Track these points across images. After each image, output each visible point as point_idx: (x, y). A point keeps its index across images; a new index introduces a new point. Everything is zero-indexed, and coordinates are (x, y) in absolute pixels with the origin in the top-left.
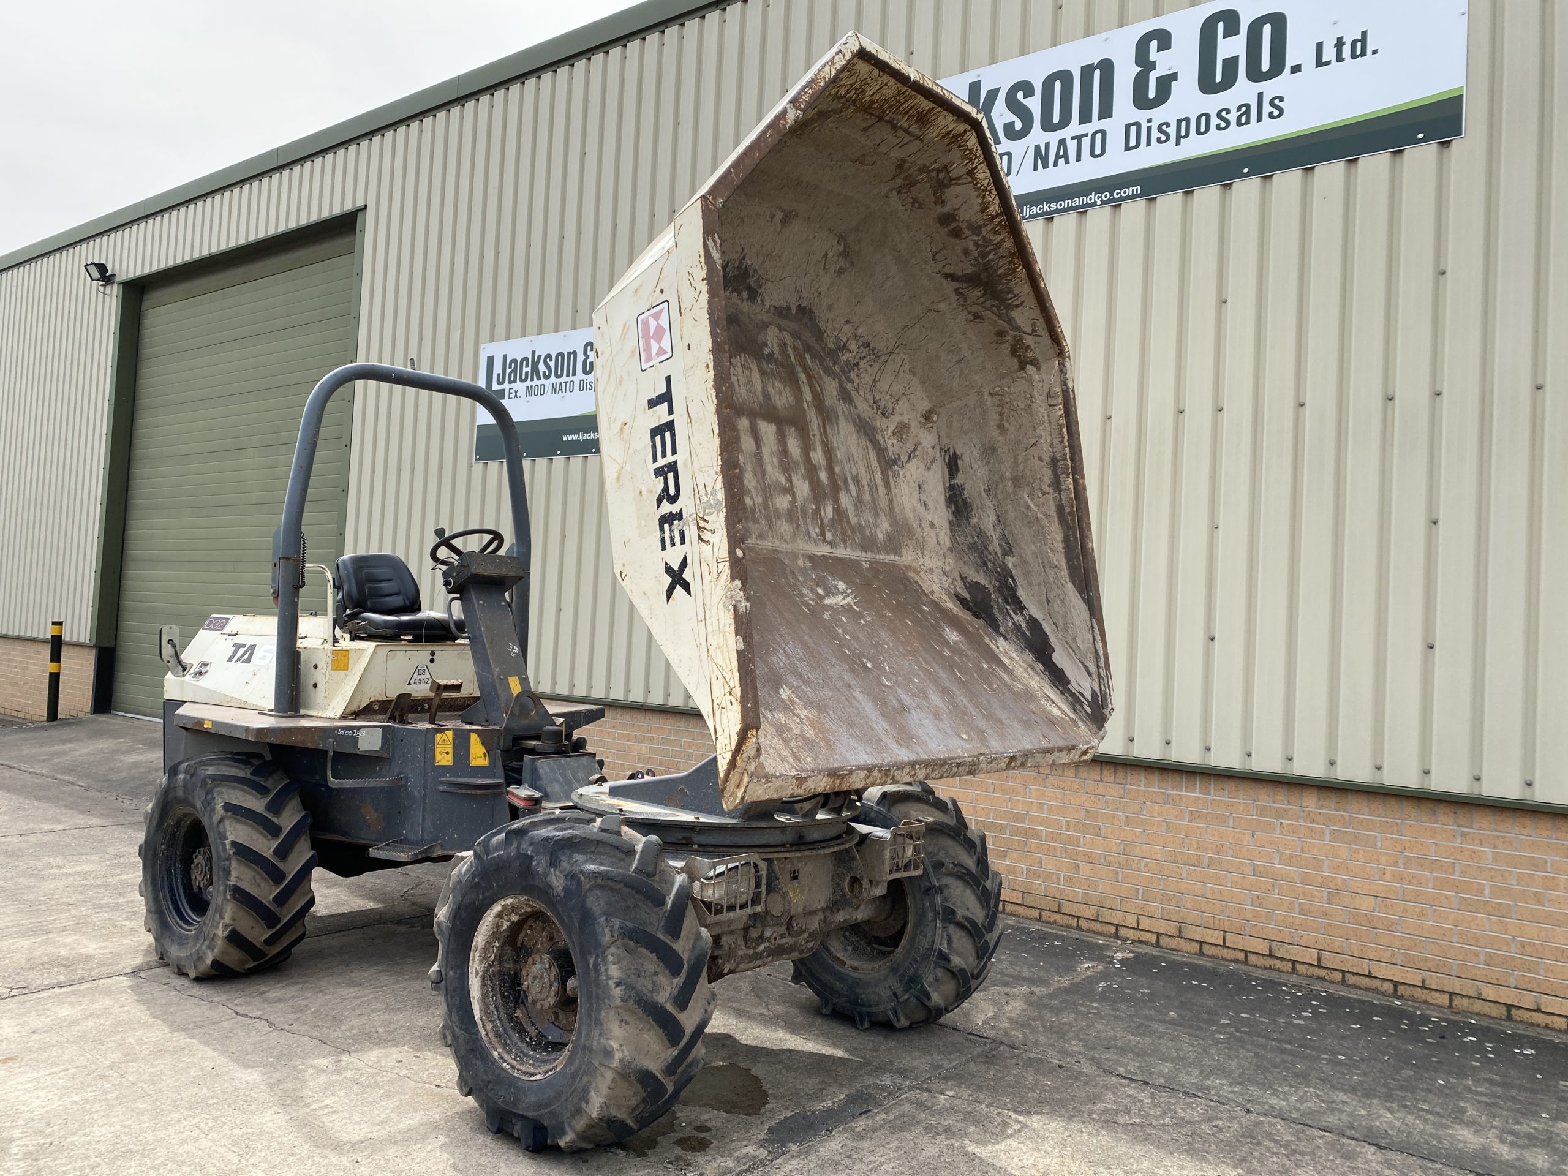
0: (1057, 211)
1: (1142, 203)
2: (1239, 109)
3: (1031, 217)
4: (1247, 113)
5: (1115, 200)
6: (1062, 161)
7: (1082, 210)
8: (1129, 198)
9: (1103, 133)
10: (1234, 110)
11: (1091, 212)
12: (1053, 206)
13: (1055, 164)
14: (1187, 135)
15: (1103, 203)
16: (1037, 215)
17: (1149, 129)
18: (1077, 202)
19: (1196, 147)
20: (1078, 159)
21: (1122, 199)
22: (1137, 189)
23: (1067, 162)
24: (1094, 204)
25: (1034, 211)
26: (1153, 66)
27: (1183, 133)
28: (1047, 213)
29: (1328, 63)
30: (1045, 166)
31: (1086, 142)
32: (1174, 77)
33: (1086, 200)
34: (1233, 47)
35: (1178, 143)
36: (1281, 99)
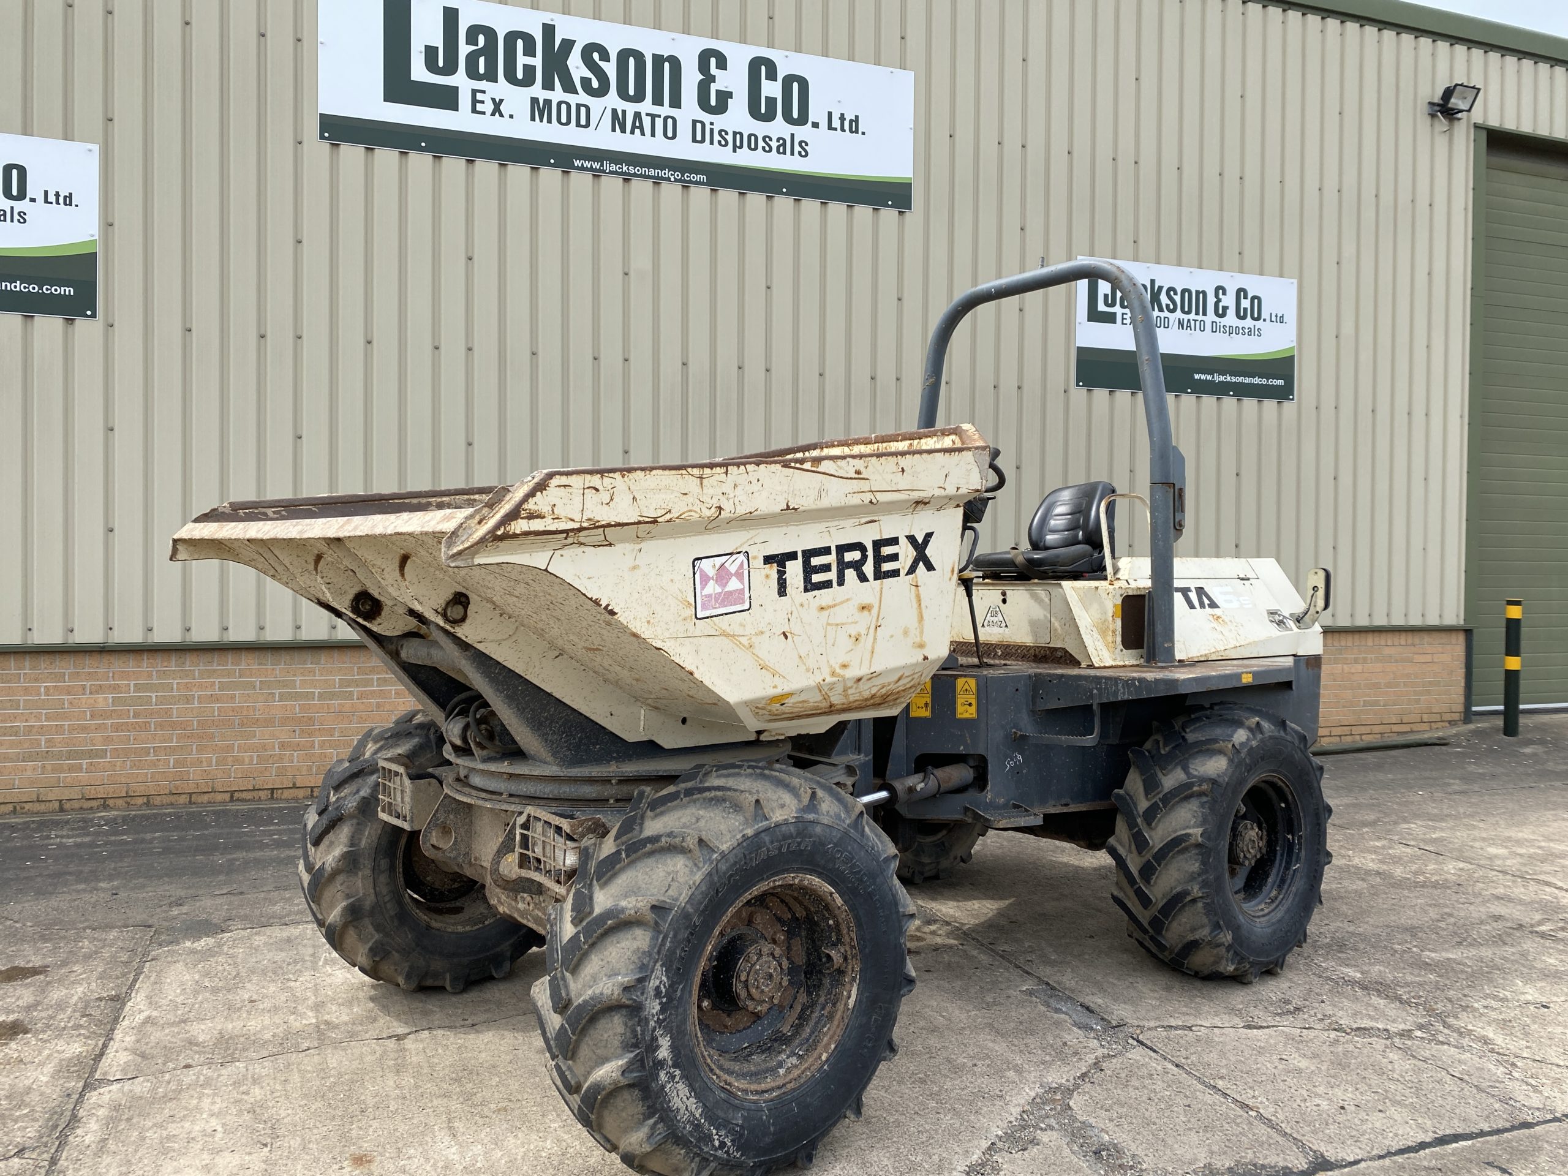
0: (635, 175)
1: (706, 191)
2: (778, 140)
3: (611, 172)
4: (784, 145)
5: (685, 181)
6: (637, 131)
7: (657, 181)
8: (696, 183)
9: (674, 121)
10: (774, 139)
11: (664, 185)
12: (632, 170)
13: (632, 132)
14: (741, 147)
15: (676, 180)
16: (616, 173)
17: (712, 130)
18: (652, 172)
19: (746, 158)
20: (653, 135)
21: (690, 182)
22: (703, 178)
23: (643, 134)
24: (668, 179)
25: (614, 167)
26: (713, 79)
27: (738, 144)
28: (625, 174)
29: (836, 129)
30: (623, 131)
31: (659, 122)
32: (730, 95)
33: (662, 173)
34: (771, 89)
35: (734, 151)
36: (807, 144)
